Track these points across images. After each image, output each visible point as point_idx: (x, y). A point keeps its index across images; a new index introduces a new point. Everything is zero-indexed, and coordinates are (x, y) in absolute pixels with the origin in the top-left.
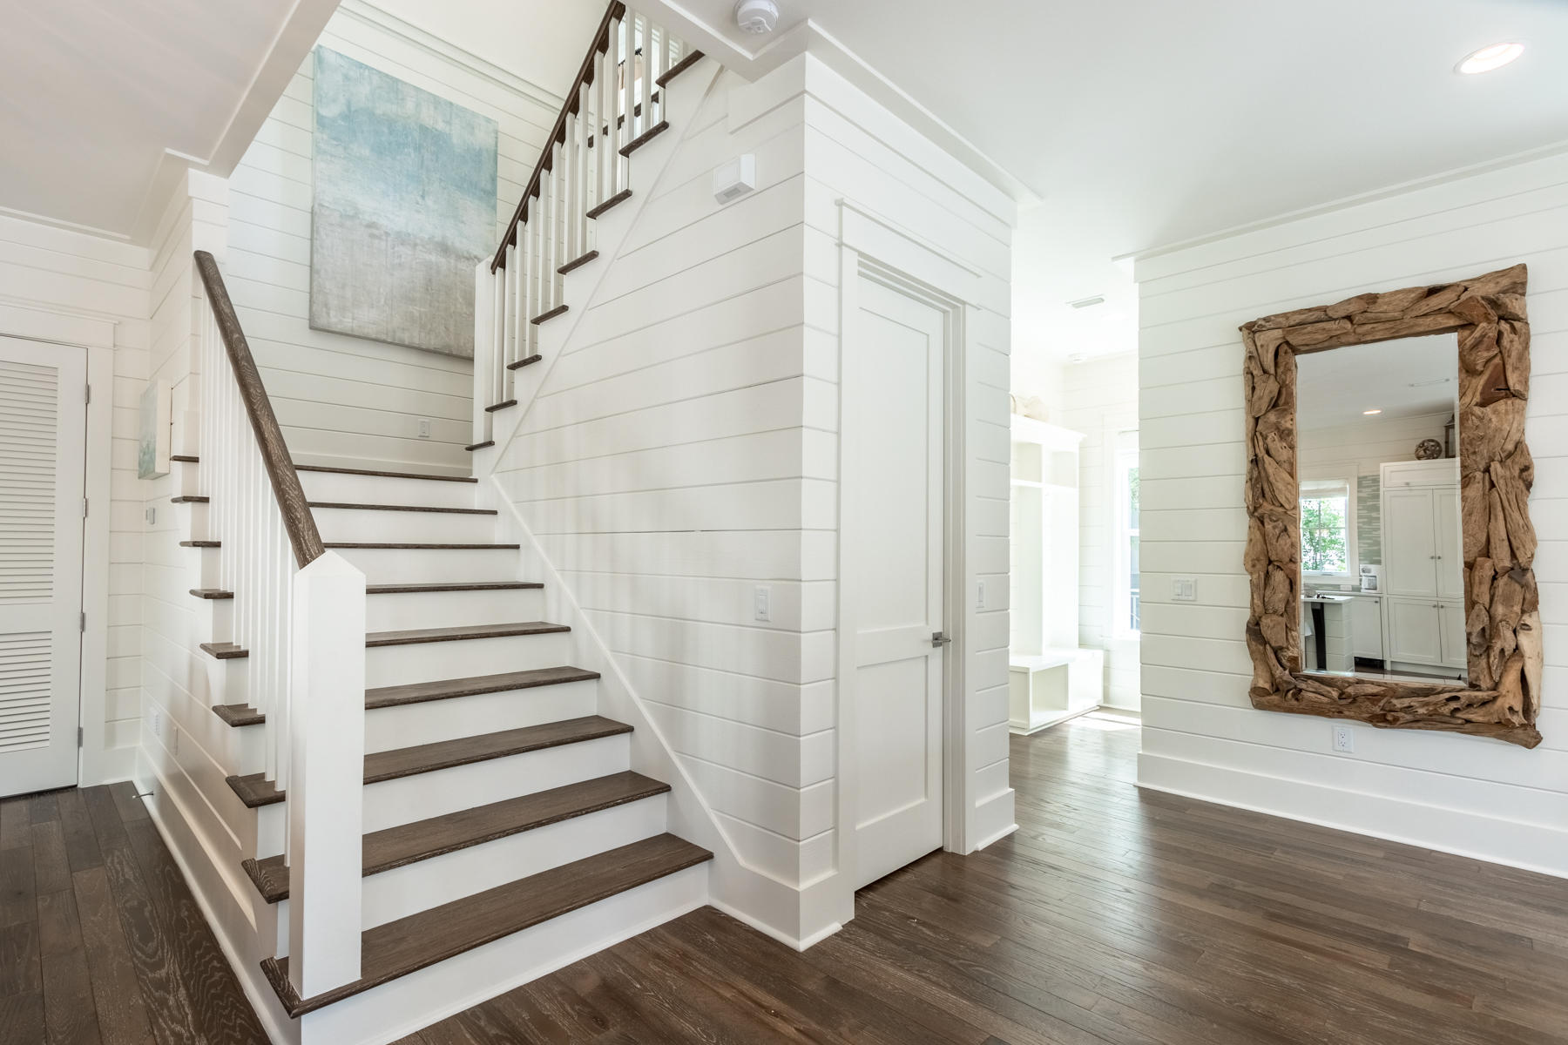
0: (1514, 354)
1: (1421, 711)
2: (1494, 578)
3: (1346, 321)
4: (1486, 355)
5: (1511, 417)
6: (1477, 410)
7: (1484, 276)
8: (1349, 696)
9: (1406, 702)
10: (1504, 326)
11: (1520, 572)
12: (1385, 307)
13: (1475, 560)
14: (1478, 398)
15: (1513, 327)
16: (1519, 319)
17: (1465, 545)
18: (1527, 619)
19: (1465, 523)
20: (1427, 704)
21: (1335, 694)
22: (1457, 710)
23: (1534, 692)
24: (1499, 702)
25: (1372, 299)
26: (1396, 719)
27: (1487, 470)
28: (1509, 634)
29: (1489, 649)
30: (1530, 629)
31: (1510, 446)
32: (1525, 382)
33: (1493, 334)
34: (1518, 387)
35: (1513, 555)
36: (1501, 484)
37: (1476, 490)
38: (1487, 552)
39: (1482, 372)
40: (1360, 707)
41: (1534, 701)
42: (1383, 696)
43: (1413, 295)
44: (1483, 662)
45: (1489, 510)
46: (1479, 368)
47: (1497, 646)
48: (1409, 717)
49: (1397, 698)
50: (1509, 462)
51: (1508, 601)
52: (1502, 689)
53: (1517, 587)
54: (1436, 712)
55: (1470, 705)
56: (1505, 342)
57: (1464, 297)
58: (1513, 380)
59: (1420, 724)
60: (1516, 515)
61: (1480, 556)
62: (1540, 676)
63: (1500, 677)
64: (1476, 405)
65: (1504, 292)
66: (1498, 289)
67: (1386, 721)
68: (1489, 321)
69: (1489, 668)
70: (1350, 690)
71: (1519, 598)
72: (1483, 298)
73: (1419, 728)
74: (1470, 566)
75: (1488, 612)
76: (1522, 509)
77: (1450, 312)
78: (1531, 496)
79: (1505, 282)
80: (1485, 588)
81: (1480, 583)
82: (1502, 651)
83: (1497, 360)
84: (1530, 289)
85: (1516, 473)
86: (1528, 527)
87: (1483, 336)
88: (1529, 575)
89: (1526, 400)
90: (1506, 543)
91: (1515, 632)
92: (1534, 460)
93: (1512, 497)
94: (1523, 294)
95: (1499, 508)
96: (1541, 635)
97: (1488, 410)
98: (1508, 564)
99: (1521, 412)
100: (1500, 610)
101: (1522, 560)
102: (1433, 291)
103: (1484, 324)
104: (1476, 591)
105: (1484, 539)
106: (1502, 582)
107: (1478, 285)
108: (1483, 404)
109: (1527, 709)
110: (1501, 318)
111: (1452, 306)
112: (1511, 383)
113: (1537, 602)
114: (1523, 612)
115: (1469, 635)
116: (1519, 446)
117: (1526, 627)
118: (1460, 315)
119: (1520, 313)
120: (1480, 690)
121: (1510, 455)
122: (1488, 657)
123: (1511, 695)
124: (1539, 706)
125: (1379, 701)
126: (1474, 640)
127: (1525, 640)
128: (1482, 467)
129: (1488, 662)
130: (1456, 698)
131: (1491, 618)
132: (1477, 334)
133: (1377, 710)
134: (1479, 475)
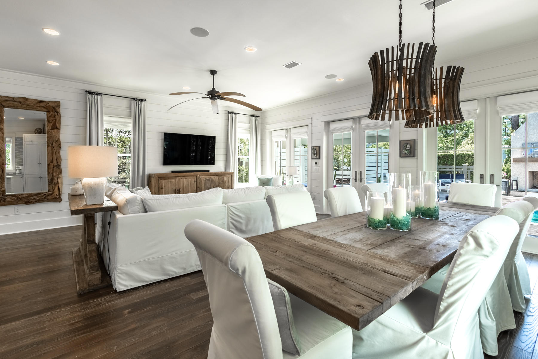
0: (58, 120)
1: (38, 199)
2: (53, 167)
3: (19, 103)
4: (52, 119)
5: (57, 133)
6: (50, 131)
7: (52, 101)
8: (20, 198)
9: (34, 197)
10: (56, 114)
11: (58, 166)
12: (30, 102)
13: (50, 164)
14: (50, 128)
15: (57, 114)
16: (59, 113)
17: (48, 160)
18: (60, 176)
19: (48, 155)
20: (39, 197)
21: (15, 198)
22: (46, 197)
23: (61, 191)
24: (54, 194)
25: (26, 99)
26: (32, 202)
27: (52, 144)
28: (56, 179)
29: (52, 183)
30: (60, 178)
31: (57, 139)
32: (60, 126)
33: (54, 115)
34: (58, 127)
35: (57, 163)
36: (55, 147)
37: (50, 148)
38: (52, 162)
39: (51, 123)
40: (22, 201)
41: (61, 192)
42: (28, 197)
43: (36, 101)
44: (51, 186)
45: (53, 153)
46: (51, 121)
47: (54, 182)
48: (35, 201)
49: (32, 197)
50: (57, 143)
51: (56, 172)
52: (55, 191)
53: (58, 169)
54: (41, 198)
55: (48, 195)
56: (56, 117)
57: (48, 105)
58: (57, 125)
59: (37, 202)
60: (58, 154)
61: (51, 163)
62: (62, 187)
63: (54, 188)
64: (50, 129)
65: (56, 106)
66: (55, 105)
67: (29, 203)
68: (53, 112)
69: (52, 187)
70: (20, 197)
71: (58, 171)
72: (52, 107)
73: (37, 203)
74: (49, 165)
75: (52, 174)
76: (59, 153)
77: (45, 107)
78: (61, 150)
79: (56, 104)
80: (52, 170)
81: (51, 168)
82: (55, 183)
83: (54, 121)
84: (61, 107)
85: (58, 145)
86: (60, 157)
87: (52, 115)
88: (60, 166)
89: (60, 130)
90: (56, 160)
91: (57, 178)
92: (61, 143)
93: (57, 150)
94: (60, 108)
95: (55, 152)
96: (62, 179)
97: (53, 131)
98: (56, 164)
99: (59, 132)
100: (54, 174)
101: (59, 163)
102: (41, 102)
103: (52, 112)
104: (50, 170)
105: (51, 159)
106: (55, 168)
107: (51, 103)
108: (52, 129)
109: (60, 194)
110: (55, 112)
111: (45, 106)
112: (57, 126)
113: (61, 172)
114: (59, 174)
115: (48, 180)
116: (59, 140)
117: (60, 177)
118: (47, 109)
119: (59, 112)
120: (50, 192)
121: (57, 141)
122: (52, 184)
123: (56, 192)
124: (62, 193)
125: (27, 198)
126: (49, 181)
127: (59, 180)
128: (51, 143)
129: (52, 186)
130: (45, 194)
131: (53, 176)
132: (50, 114)
133: (27, 200)
134: (51, 145)
